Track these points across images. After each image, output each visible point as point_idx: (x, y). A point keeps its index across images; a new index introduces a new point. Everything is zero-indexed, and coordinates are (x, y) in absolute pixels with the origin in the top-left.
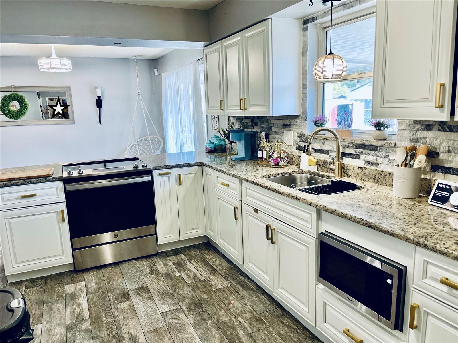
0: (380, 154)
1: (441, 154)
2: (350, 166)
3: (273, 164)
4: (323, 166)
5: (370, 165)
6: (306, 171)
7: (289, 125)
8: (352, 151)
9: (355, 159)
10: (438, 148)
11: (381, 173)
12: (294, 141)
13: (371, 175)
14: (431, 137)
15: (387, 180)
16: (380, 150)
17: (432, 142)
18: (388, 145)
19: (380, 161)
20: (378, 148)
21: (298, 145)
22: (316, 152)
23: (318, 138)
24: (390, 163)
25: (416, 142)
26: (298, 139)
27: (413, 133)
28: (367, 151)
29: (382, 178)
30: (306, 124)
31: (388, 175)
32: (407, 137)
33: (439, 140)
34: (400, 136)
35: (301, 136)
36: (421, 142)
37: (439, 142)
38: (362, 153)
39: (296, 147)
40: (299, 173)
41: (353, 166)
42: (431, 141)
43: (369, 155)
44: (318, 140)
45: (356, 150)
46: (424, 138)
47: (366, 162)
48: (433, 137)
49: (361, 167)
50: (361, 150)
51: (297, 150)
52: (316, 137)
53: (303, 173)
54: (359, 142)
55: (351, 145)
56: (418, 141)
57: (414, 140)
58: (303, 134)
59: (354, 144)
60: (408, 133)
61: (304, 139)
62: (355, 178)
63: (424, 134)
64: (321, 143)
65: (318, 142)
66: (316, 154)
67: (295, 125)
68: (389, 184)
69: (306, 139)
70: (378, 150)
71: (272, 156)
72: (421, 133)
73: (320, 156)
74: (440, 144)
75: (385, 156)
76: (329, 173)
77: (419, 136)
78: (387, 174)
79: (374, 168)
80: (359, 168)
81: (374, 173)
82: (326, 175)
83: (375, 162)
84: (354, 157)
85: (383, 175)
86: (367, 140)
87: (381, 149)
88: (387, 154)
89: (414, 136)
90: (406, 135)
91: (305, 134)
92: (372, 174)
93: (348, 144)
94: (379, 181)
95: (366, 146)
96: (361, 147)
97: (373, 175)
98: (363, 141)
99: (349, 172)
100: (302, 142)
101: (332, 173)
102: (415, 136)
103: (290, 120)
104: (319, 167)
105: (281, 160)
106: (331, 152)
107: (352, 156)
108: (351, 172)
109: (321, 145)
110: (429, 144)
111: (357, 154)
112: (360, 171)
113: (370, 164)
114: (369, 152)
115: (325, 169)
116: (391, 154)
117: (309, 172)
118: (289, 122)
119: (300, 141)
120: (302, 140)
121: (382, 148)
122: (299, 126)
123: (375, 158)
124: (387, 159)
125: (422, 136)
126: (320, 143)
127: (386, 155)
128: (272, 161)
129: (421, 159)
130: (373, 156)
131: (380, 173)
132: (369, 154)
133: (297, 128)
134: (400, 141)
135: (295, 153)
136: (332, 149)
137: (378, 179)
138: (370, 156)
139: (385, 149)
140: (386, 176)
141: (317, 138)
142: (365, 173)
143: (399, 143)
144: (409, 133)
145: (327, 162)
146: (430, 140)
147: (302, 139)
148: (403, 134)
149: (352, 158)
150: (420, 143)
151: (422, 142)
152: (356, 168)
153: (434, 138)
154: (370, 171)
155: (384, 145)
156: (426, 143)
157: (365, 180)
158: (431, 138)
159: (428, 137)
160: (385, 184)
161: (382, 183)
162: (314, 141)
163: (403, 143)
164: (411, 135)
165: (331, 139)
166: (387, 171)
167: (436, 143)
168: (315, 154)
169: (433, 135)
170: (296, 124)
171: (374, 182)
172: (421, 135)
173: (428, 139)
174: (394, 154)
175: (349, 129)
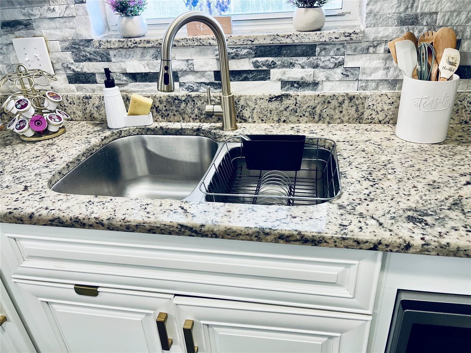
0: (323, 62)
1: (464, 42)
2: (248, 97)
3: (30, 133)
4: (166, 110)
5: (294, 89)
6: (127, 129)
7: (25, 22)
8: (246, 65)
9: (256, 80)
10: (461, 31)
11: (330, 100)
12: (54, 62)
13: (305, 107)
14: (448, 10)
15: (344, 112)
16: (320, 52)
17: (449, 19)
18: (348, 38)
19: (320, 75)
20: (318, 49)
21: (73, 70)
22: (136, 81)
23: (139, 45)
24: (348, 76)
25: (413, 24)
26: (68, 57)
27: (406, 6)
28: (286, 58)
29: (331, 110)
30: (87, 14)
31: (346, 102)
32: (391, 16)
33: (463, 17)
34: (372, 14)
35: (77, 46)
36: (425, 23)
37: (464, 18)
38: (273, 65)
39: (65, 76)
40: (115, 137)
41: (254, 98)
42: (447, 17)
43: (294, 66)
44: (139, 51)
45: (257, 61)
46: (431, 14)
47: (284, 83)
48: (453, 8)
49: (277, 95)
50: (271, 59)
51: (70, 83)
52: (129, 44)
53: (123, 134)
54: (268, 42)
55: (244, 51)
56: (418, 20)
57: (409, 19)
58: (82, 40)
59: (251, 49)
60: (393, 6)
61: (91, 54)
62: (262, 120)
63: (433, 4)
64: (148, 57)
65: (139, 56)
66: (138, 85)
67: (46, 21)
68: (349, 119)
69: (95, 52)
70: (317, 54)
71: (24, 112)
72: (425, 4)
73: (150, 88)
74: (466, 23)
75: (335, 64)
76: (189, 121)
77: (419, 11)
78: (344, 100)
79: (308, 93)
80: (273, 98)
81: (312, 103)
82: (190, 127)
83: (310, 80)
84: (250, 76)
85: (334, 103)
86: (289, 34)
87: (325, 49)
88: (341, 58)
89: (409, 11)
90: (390, 11)
91: (90, 41)
92: (308, 105)
93: (235, 50)
94: (325, 116)
95: (283, 49)
96: (269, 51)
97: (308, 107)
98: (279, 38)
99: (243, 111)
100: (85, 61)
101: (198, 121)
102: (411, 11)
103: (24, 9)
104: (155, 114)
105: (51, 118)
106: (182, 76)
107: (245, 75)
108: (249, 110)
109: (151, 62)
110: (441, 24)
111: (260, 69)
112: (274, 105)
113: (296, 85)
114: (293, 59)
115: (174, 115)
116: (349, 57)
117: (137, 130)
118: (24, 15)
119: (76, 61)
120: (83, 56)
121: (327, 47)
122: (61, 20)
123: (310, 71)
124: (339, 70)
125: (426, 11)
126: (146, 58)
127: (337, 62)
128: (27, 127)
129: (453, 58)
130: (303, 67)
131: (327, 101)
132: (292, 65)
133: (57, 28)
134: (374, 26)
135: (67, 91)
136: (185, 68)
137: (322, 114)
138: (294, 69)
139: (335, 49)
140: (341, 104)
141: (133, 45)
142: (288, 107)
143: (373, 31)
144: (397, 5)
145: (178, 100)
146: (444, 16)
147: (83, 53)
148: (380, 10)
149: (246, 79)
150: (422, 24)
151: (427, 22)
152: (262, 101)
153: (455, 11)
154: (300, 100)
155: (335, 40)
156: (436, 23)
157: (288, 121)
158: (448, 12)
159: (441, 10)
160: (339, 121)
161: (332, 118)
162: (125, 56)
163: (380, 29)
164: (402, 9)
165: (181, 44)
166: (345, 94)
167: (457, 21)
168: (135, 86)
169: (454, 5)
170: (50, 15)
171: (310, 121)
172: (424, 8)
173: (439, 16)
174: (356, 56)
175: (222, 13)
